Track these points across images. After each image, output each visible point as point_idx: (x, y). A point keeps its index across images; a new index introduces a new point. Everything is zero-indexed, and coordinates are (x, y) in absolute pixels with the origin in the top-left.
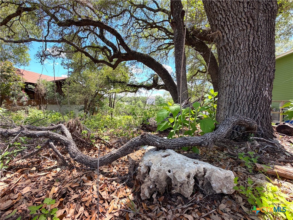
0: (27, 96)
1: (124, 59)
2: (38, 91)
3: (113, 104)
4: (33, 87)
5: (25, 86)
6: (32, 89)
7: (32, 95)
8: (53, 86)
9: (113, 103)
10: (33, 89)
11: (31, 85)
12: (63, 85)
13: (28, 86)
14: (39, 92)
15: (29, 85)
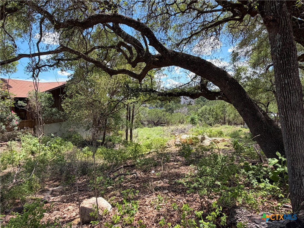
0: (17, 118)
1: (157, 65)
2: (30, 108)
3: (133, 114)
4: (25, 104)
5: (14, 104)
6: (23, 107)
7: (23, 113)
8: (49, 99)
9: (131, 112)
10: (25, 107)
11: (21, 102)
12: (62, 100)
13: (18, 104)
14: (32, 110)
15: (19, 102)
